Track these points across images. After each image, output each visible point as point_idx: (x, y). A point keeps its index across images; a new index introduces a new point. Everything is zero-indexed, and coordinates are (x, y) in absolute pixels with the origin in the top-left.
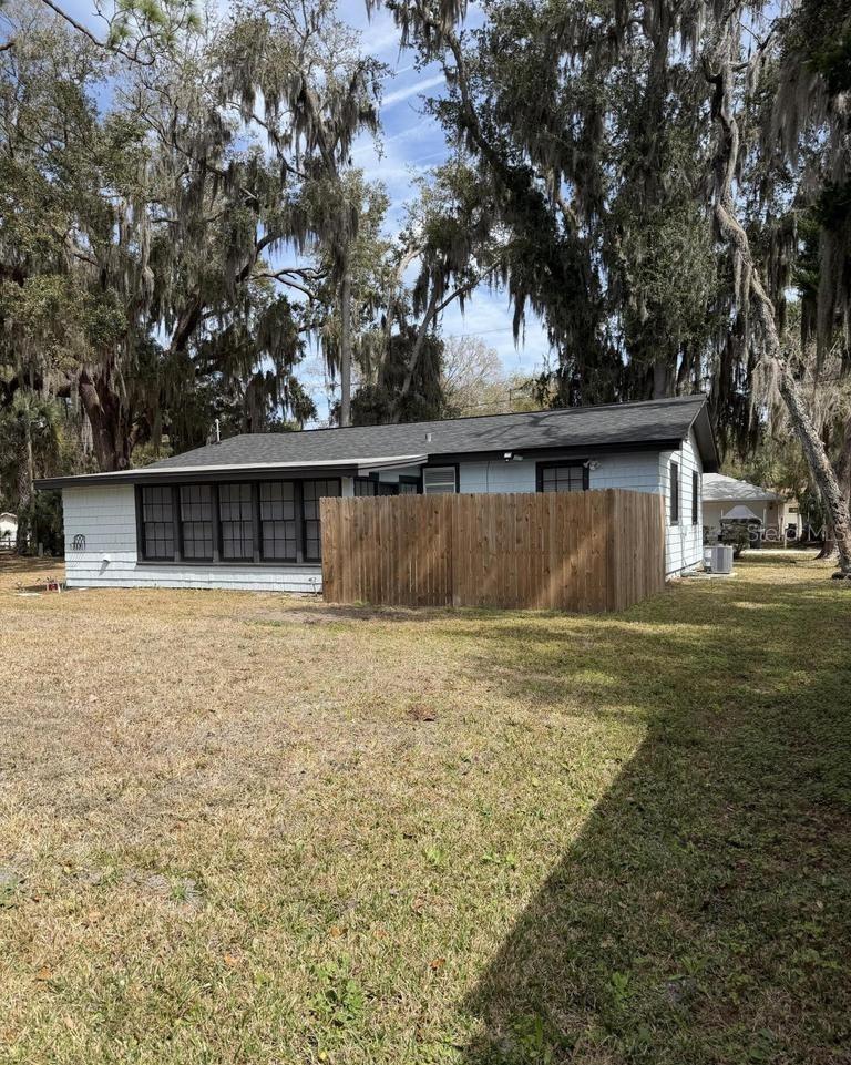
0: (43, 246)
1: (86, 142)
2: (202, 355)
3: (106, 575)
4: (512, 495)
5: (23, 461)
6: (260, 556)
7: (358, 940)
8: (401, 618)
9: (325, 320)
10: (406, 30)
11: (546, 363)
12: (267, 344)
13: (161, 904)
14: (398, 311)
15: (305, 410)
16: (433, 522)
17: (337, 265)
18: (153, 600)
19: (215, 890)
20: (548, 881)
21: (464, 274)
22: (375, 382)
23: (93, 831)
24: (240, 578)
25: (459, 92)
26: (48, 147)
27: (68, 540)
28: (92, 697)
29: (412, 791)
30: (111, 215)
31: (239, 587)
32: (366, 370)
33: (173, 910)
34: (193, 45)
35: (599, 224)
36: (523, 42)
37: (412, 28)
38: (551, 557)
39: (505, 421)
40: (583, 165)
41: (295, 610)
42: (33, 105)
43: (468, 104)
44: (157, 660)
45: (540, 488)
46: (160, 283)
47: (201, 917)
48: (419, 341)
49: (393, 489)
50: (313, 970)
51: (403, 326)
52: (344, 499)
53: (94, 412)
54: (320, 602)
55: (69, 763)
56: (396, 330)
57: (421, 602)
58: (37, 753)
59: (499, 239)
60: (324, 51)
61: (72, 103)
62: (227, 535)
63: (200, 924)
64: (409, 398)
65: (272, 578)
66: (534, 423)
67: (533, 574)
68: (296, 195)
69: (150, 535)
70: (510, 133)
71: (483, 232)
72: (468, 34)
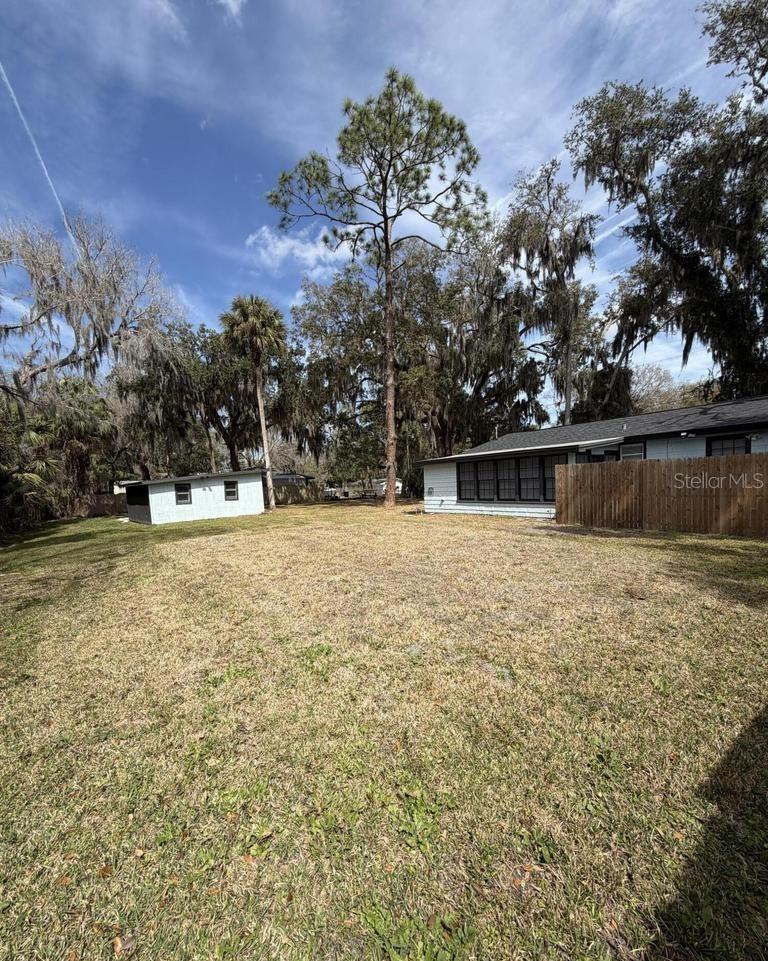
0: (416, 352)
1: (435, 300)
2: (488, 395)
3: (443, 507)
4: (689, 459)
5: (405, 454)
6: (519, 498)
7: (613, 727)
8: (608, 535)
9: (556, 368)
10: (612, 192)
11: (711, 373)
12: (523, 386)
13: (493, 680)
14: (602, 356)
15: (543, 417)
16: (629, 478)
17: (564, 337)
18: (466, 520)
19: (520, 677)
20: (756, 720)
21: (648, 327)
22: (585, 398)
23: (453, 634)
24: (508, 509)
25: (647, 217)
26: (418, 306)
27: (426, 490)
28: (445, 566)
29: (636, 642)
30: (447, 332)
31: (507, 514)
32: (581, 392)
33: (500, 684)
34: (488, 238)
35: (757, 277)
36: (697, 173)
37: (616, 189)
38: (721, 498)
39: (680, 413)
40: (743, 240)
41: (540, 528)
42: (413, 288)
43: (653, 223)
44: (473, 550)
45: (709, 453)
46: (469, 362)
47: (515, 691)
48: (616, 371)
49: (600, 459)
50: (586, 739)
51: (605, 363)
52: (570, 465)
53: (436, 429)
54: (554, 524)
55: (438, 598)
56: (600, 367)
57: (620, 526)
58: (425, 591)
59: (674, 301)
60: (559, 220)
61: (429, 281)
62: (502, 487)
63: (516, 695)
64: (609, 404)
65: (525, 510)
66: (704, 412)
67: (705, 509)
68: (540, 303)
69: (463, 488)
70: (684, 234)
71: (663, 299)
72: (655, 179)
